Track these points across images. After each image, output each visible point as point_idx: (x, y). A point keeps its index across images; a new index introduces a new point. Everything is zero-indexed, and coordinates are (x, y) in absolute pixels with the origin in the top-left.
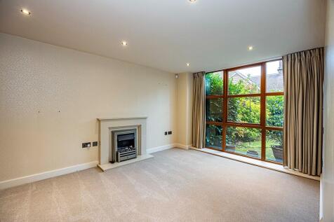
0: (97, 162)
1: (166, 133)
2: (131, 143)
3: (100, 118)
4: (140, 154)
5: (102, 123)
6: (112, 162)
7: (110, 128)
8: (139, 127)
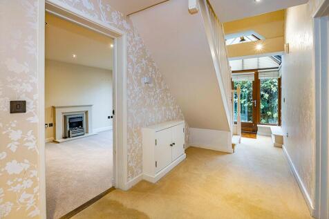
0: (53, 138)
1: (109, 117)
2: (80, 124)
3: (55, 106)
4: (87, 133)
5: (57, 110)
6: (65, 138)
7: (63, 113)
8: (86, 112)
